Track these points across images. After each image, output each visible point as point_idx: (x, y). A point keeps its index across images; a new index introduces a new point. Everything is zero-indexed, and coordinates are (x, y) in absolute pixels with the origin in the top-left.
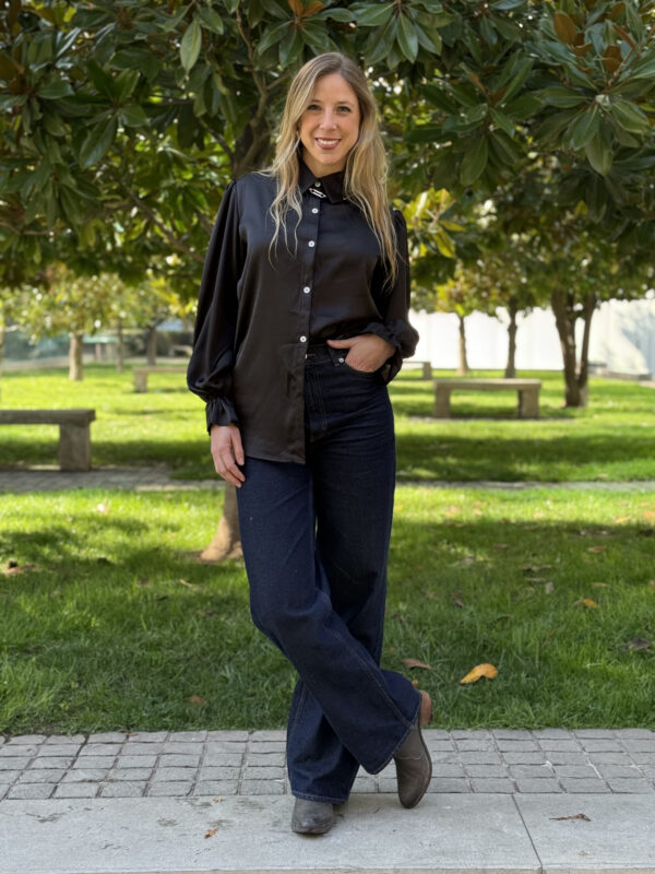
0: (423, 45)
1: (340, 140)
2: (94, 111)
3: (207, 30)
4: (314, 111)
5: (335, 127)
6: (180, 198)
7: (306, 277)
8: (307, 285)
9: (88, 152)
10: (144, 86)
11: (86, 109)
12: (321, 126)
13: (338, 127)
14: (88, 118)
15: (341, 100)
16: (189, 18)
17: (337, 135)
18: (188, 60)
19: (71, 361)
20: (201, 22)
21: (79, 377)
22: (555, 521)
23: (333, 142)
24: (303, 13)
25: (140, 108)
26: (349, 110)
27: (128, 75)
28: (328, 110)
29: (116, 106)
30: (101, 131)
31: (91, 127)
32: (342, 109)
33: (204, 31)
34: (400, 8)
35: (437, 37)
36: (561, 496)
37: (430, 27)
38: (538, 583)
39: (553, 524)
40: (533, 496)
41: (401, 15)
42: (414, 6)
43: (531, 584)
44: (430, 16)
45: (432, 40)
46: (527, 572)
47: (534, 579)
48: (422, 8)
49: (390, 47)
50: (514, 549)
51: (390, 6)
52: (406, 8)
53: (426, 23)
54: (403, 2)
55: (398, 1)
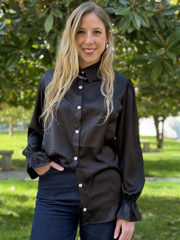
1: (96, 49)
2: (12, 50)
4: (82, 34)
5: (93, 42)
7: (77, 125)
8: (77, 129)
9: (10, 65)
10: (31, 42)
11: (9, 49)
12: (86, 42)
13: (94, 42)
14: (10, 52)
15: (96, 27)
16: (48, 13)
17: (94, 47)
18: (48, 29)
19: (9, 130)
20: (53, 13)
21: (12, 135)
23: (92, 50)
25: (29, 49)
26: (100, 33)
27: (25, 37)
28: (89, 33)
29: (20, 49)
30: (15, 57)
31: (10, 56)
32: (96, 32)
33: (54, 18)
34: (133, 9)
35: (148, 21)
36: (168, 185)
37: (145, 17)
38: (175, 231)
39: (170, 199)
40: (159, 185)
41: (134, 12)
42: (140, 8)
43: (174, 231)
44: (146, 12)
45: (145, 22)
46: (170, 224)
47: (174, 228)
48: (143, 9)
49: (129, 24)
50: (160, 211)
51: (129, 8)
52: (136, 9)
53: (144, 15)
54: (135, 7)
55: (132, 6)
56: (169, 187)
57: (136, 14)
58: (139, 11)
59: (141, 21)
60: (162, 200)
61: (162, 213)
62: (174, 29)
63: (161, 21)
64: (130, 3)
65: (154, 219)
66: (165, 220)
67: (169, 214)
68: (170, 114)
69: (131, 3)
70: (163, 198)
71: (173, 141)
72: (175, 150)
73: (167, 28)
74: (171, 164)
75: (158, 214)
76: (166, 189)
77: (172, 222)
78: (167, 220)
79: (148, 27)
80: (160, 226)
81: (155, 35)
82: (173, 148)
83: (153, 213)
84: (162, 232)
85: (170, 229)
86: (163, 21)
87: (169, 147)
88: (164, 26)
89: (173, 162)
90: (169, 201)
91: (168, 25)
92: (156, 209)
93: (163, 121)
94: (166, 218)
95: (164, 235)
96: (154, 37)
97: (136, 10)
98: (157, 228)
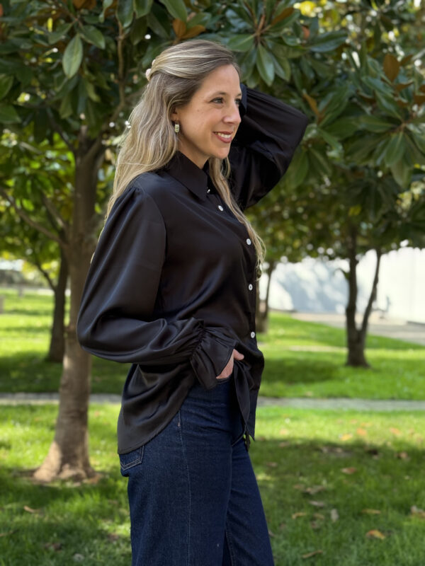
0: (278, 74)
3: (90, 45)
6: (29, 183)
16: (72, 34)
18: (70, 68)
20: (83, 36)
22: (301, 439)
24: (184, 35)
25: (12, 109)
33: (86, 46)
34: (259, 39)
35: (287, 66)
36: (293, 414)
37: (282, 58)
38: (321, 508)
39: (299, 442)
40: (272, 414)
41: (260, 46)
42: (272, 39)
43: (317, 509)
44: (285, 48)
45: (283, 68)
46: (306, 495)
47: (315, 503)
48: (280, 41)
49: (251, 71)
50: (282, 469)
51: (251, 37)
52: (264, 40)
53: (281, 53)
54: (262, 35)
55: (258, 34)
56: (293, 419)
57: (264, 50)
58: (270, 44)
59: (275, 68)
60: (282, 445)
61: (286, 473)
62: (332, 82)
63: (307, 63)
64: (253, 26)
65: (271, 486)
66: (296, 487)
67: (301, 474)
68: (284, 258)
69: (256, 27)
70: (284, 441)
71: (287, 316)
72: (293, 337)
73: (317, 81)
74: (291, 369)
75: (277, 474)
76: (288, 421)
77: (311, 490)
78: (301, 487)
79: (287, 79)
80: (289, 500)
81: (295, 94)
82: (290, 332)
83: (268, 473)
84: (294, 513)
85: (310, 506)
86: (310, 63)
87: (281, 331)
88: (312, 76)
89: (292, 363)
90: (297, 447)
91: (320, 74)
92: (274, 464)
93: (269, 272)
94: (298, 482)
95: (298, 517)
96: (293, 97)
97: (264, 43)
98: (282, 504)
